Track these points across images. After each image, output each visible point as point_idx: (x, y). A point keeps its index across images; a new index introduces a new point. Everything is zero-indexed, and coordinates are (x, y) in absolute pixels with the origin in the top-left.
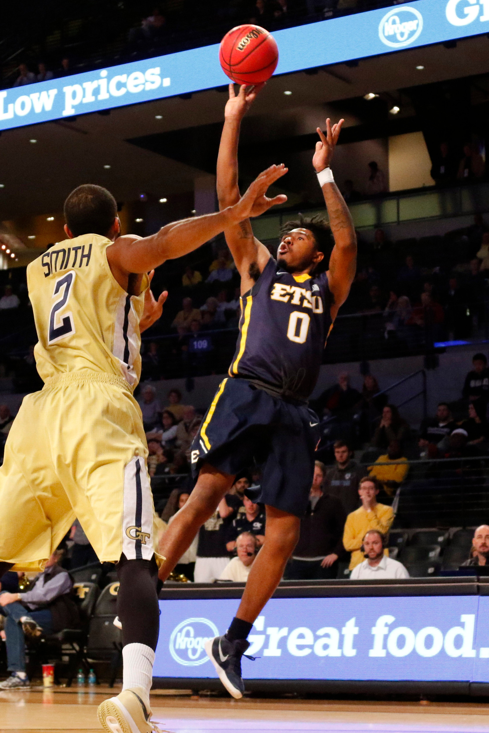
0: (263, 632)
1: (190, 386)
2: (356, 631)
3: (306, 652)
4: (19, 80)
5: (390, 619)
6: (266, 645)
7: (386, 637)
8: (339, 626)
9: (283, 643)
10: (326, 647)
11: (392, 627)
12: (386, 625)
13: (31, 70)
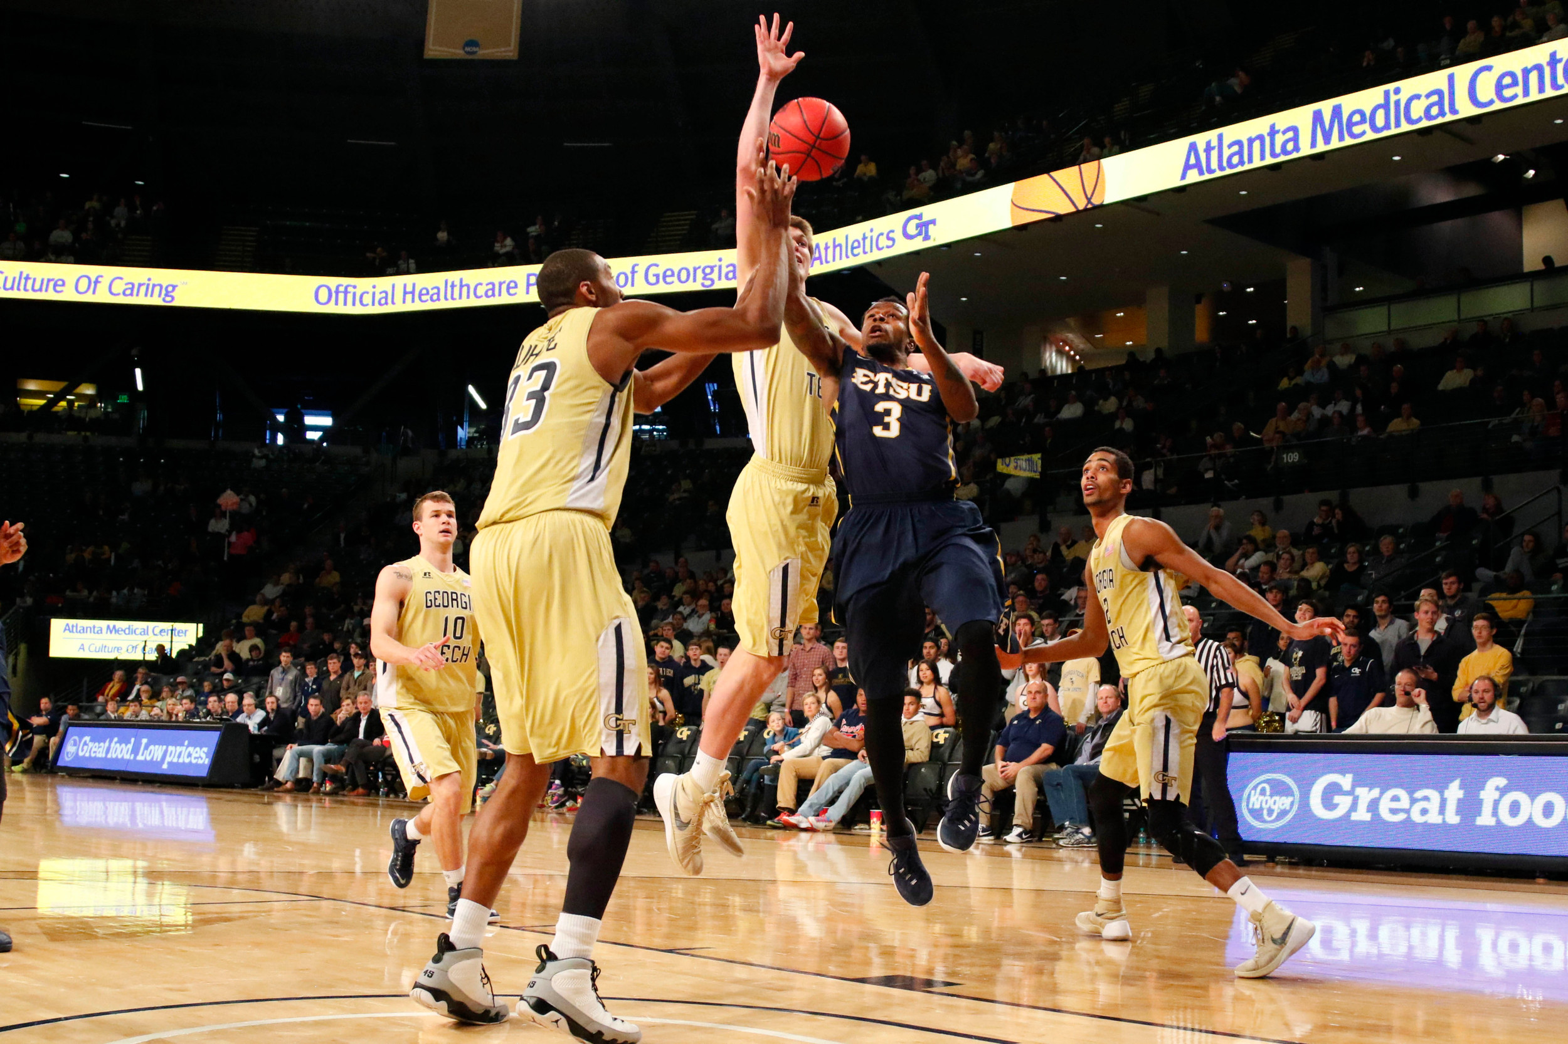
0: (1351, 793)
1: (1278, 506)
2: (1460, 794)
3: (1401, 817)
4: (1081, 158)
5: (1502, 782)
6: (1354, 807)
7: (1496, 803)
8: (1441, 788)
9: (1373, 806)
10: (1424, 812)
11: (1503, 791)
12: (1497, 788)
13: (1095, 145)
